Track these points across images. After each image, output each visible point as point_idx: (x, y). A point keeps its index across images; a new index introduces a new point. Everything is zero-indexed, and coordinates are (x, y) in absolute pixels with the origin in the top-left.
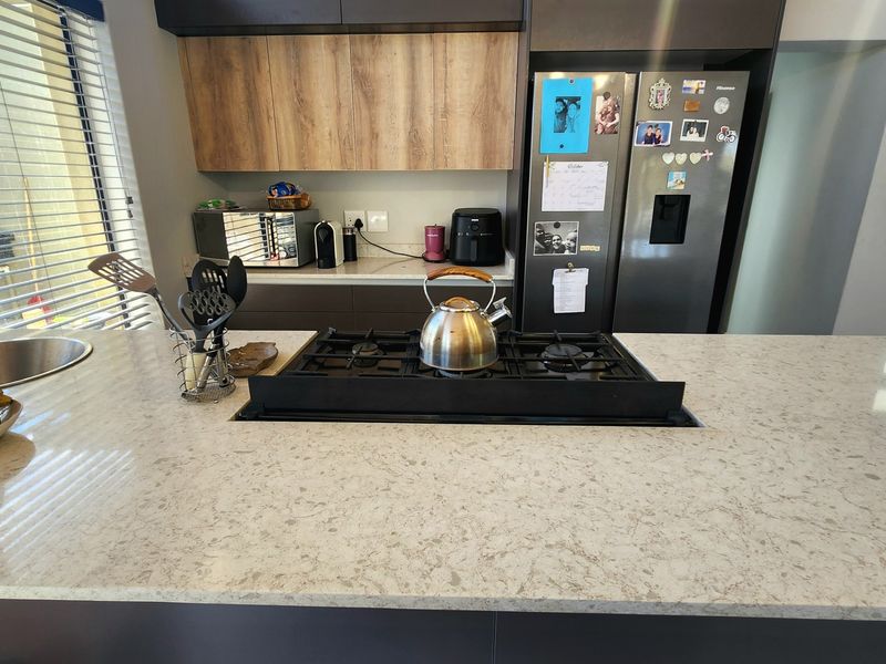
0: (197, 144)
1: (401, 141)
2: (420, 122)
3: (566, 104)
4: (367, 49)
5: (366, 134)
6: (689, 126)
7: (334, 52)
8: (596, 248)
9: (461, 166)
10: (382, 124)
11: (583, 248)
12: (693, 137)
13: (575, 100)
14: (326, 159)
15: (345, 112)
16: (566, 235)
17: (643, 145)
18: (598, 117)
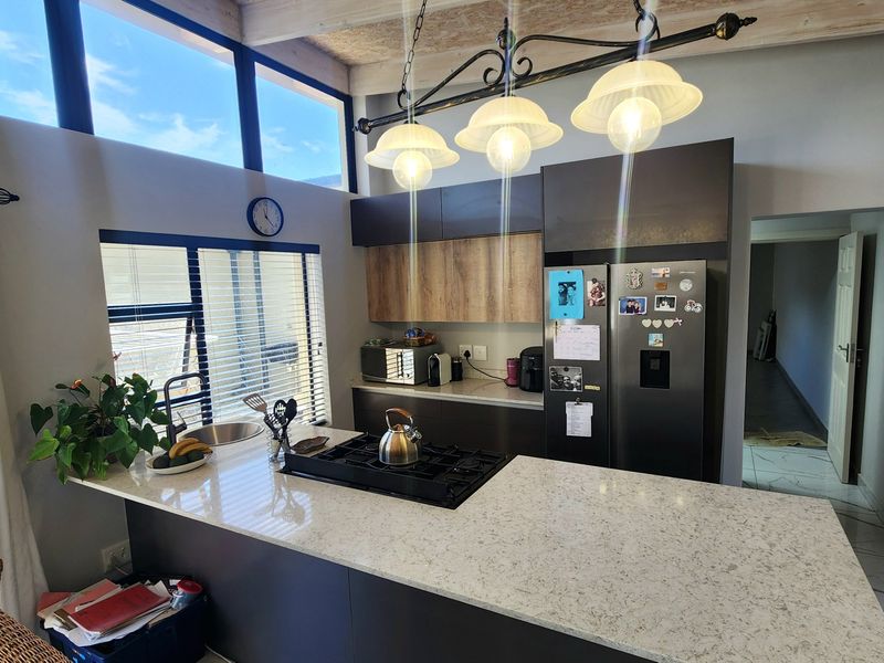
0: (370, 305)
1: (483, 303)
2: (495, 290)
3: (566, 288)
4: (463, 247)
5: (462, 299)
6: (660, 300)
7: (444, 250)
8: (598, 388)
9: (522, 320)
10: (471, 292)
11: (587, 387)
12: (665, 308)
13: (571, 284)
14: (438, 315)
15: (449, 285)
16: (574, 377)
17: (625, 314)
18: (589, 295)
